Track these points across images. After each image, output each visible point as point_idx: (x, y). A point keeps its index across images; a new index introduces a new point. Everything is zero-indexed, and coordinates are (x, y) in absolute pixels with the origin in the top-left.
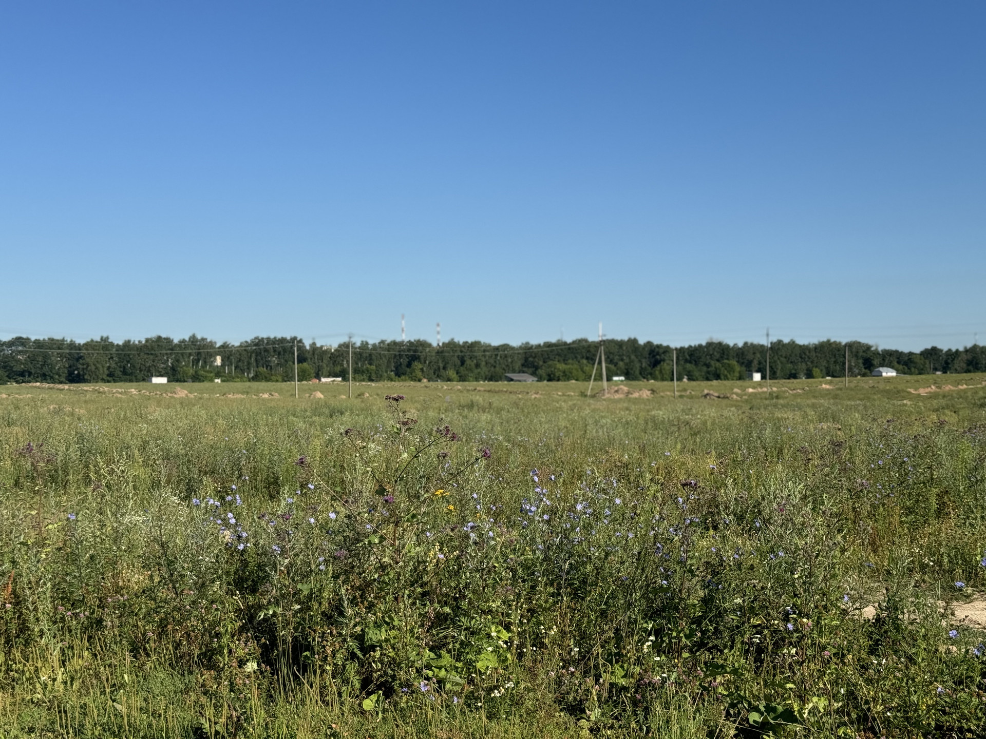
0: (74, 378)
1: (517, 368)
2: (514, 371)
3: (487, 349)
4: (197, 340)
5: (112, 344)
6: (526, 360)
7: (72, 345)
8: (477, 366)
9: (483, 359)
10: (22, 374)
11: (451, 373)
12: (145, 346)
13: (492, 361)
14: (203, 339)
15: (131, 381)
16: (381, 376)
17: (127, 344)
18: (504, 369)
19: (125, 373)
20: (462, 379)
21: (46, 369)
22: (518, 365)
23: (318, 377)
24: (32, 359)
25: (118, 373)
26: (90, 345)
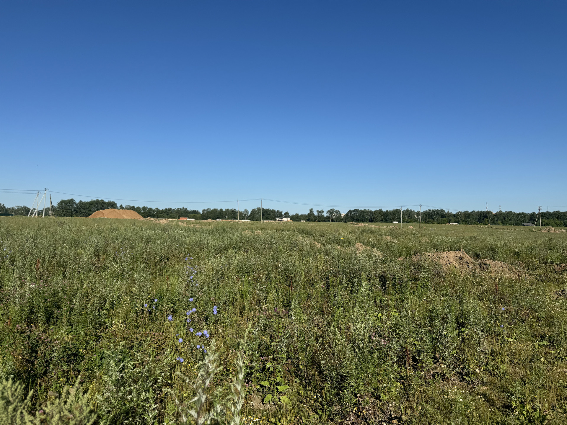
0: (371, 221)
1: (527, 221)
2: (526, 222)
3: (515, 214)
4: (409, 210)
5: (382, 211)
6: (531, 218)
7: (371, 212)
8: (510, 220)
9: (513, 217)
10: (356, 220)
11: (500, 222)
12: (392, 212)
13: (517, 218)
14: (411, 210)
15: (388, 222)
16: (472, 223)
17: (387, 211)
18: (521, 222)
19: (386, 220)
20: (504, 224)
21: (363, 218)
22: (527, 220)
23: (449, 223)
24: (359, 216)
25: (384, 220)
26: (376, 212)
